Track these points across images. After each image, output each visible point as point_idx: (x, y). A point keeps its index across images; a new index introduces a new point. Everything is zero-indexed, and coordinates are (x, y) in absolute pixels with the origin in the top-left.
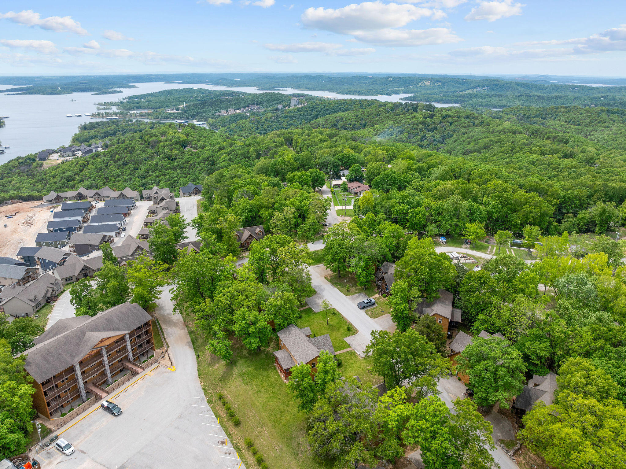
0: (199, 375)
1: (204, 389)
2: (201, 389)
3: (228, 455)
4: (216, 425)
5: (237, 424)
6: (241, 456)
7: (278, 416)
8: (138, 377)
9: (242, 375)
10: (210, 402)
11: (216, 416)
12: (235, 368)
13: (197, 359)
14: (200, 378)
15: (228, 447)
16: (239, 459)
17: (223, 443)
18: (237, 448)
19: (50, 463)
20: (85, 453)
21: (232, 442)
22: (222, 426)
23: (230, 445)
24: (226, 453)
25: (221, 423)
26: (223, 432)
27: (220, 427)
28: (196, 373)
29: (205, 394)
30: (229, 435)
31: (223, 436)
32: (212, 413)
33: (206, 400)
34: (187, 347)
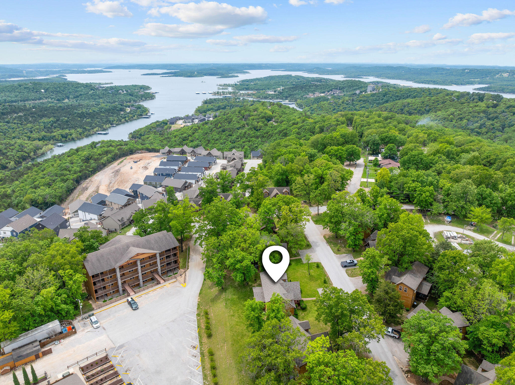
0: (200, 294)
1: (198, 304)
2: (196, 304)
3: (194, 357)
4: (195, 334)
5: (210, 336)
6: (202, 361)
7: (239, 338)
8: (159, 286)
9: (227, 300)
10: (198, 315)
11: (198, 327)
12: (224, 294)
13: (204, 282)
14: (199, 296)
15: (196, 352)
16: (200, 362)
17: (194, 347)
18: (202, 354)
19: (83, 330)
20: (105, 330)
21: (201, 349)
22: (199, 335)
23: (199, 350)
24: (193, 356)
25: (199, 333)
26: (198, 339)
27: (197, 335)
28: (198, 292)
29: (197, 309)
30: (201, 343)
31: (196, 343)
32: (197, 324)
33: (196, 313)
34: (201, 271)
